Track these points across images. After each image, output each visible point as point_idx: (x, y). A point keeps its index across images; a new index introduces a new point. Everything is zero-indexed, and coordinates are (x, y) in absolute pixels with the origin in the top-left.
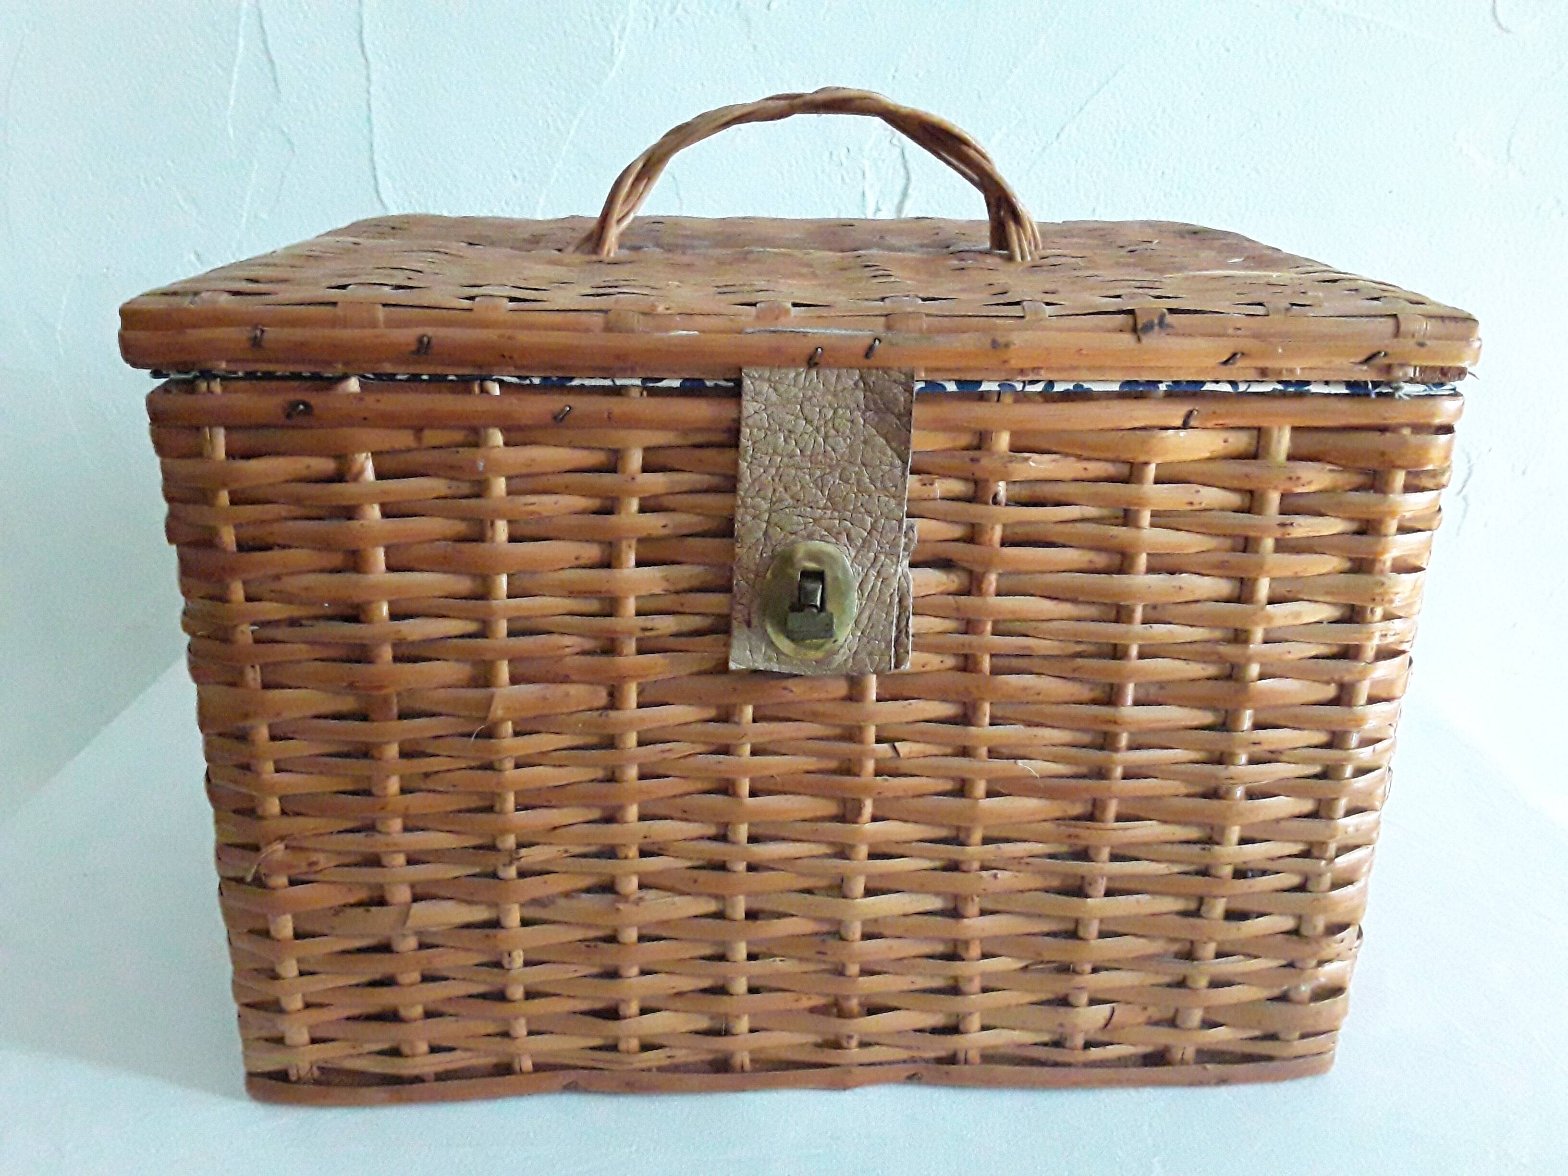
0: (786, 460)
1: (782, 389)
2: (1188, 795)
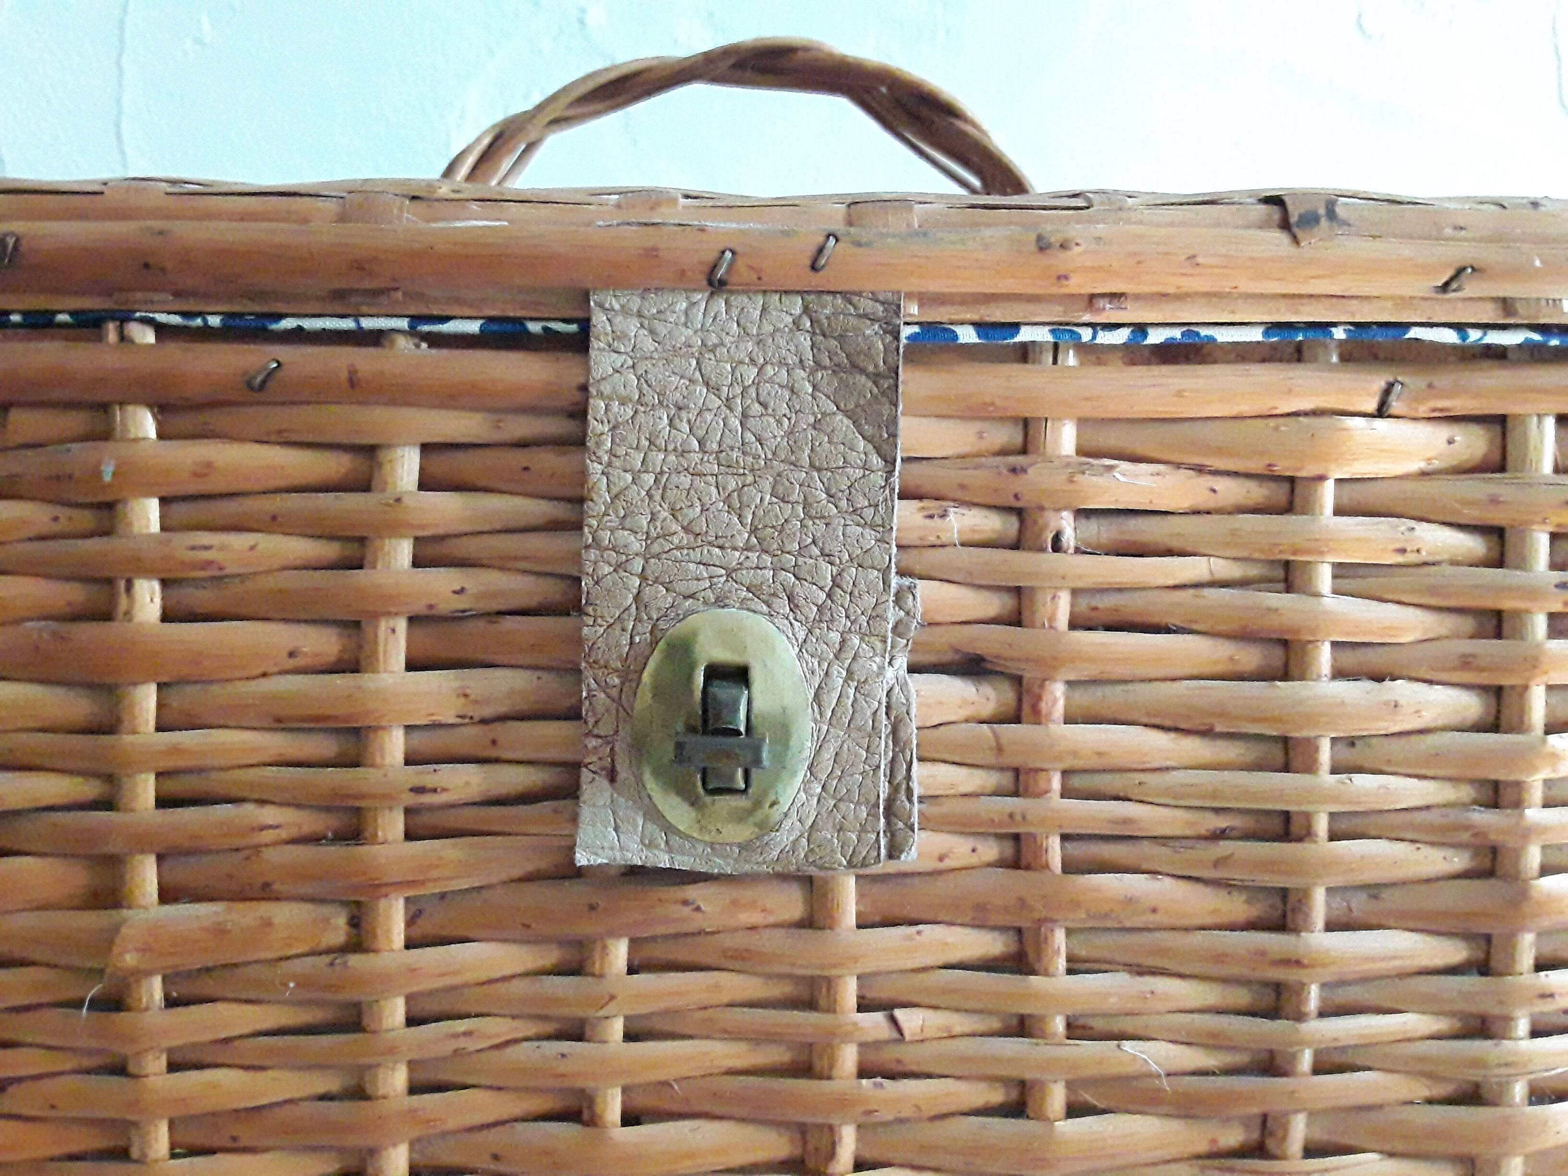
0: (672, 458)
1: (662, 330)
2: (1430, 1101)
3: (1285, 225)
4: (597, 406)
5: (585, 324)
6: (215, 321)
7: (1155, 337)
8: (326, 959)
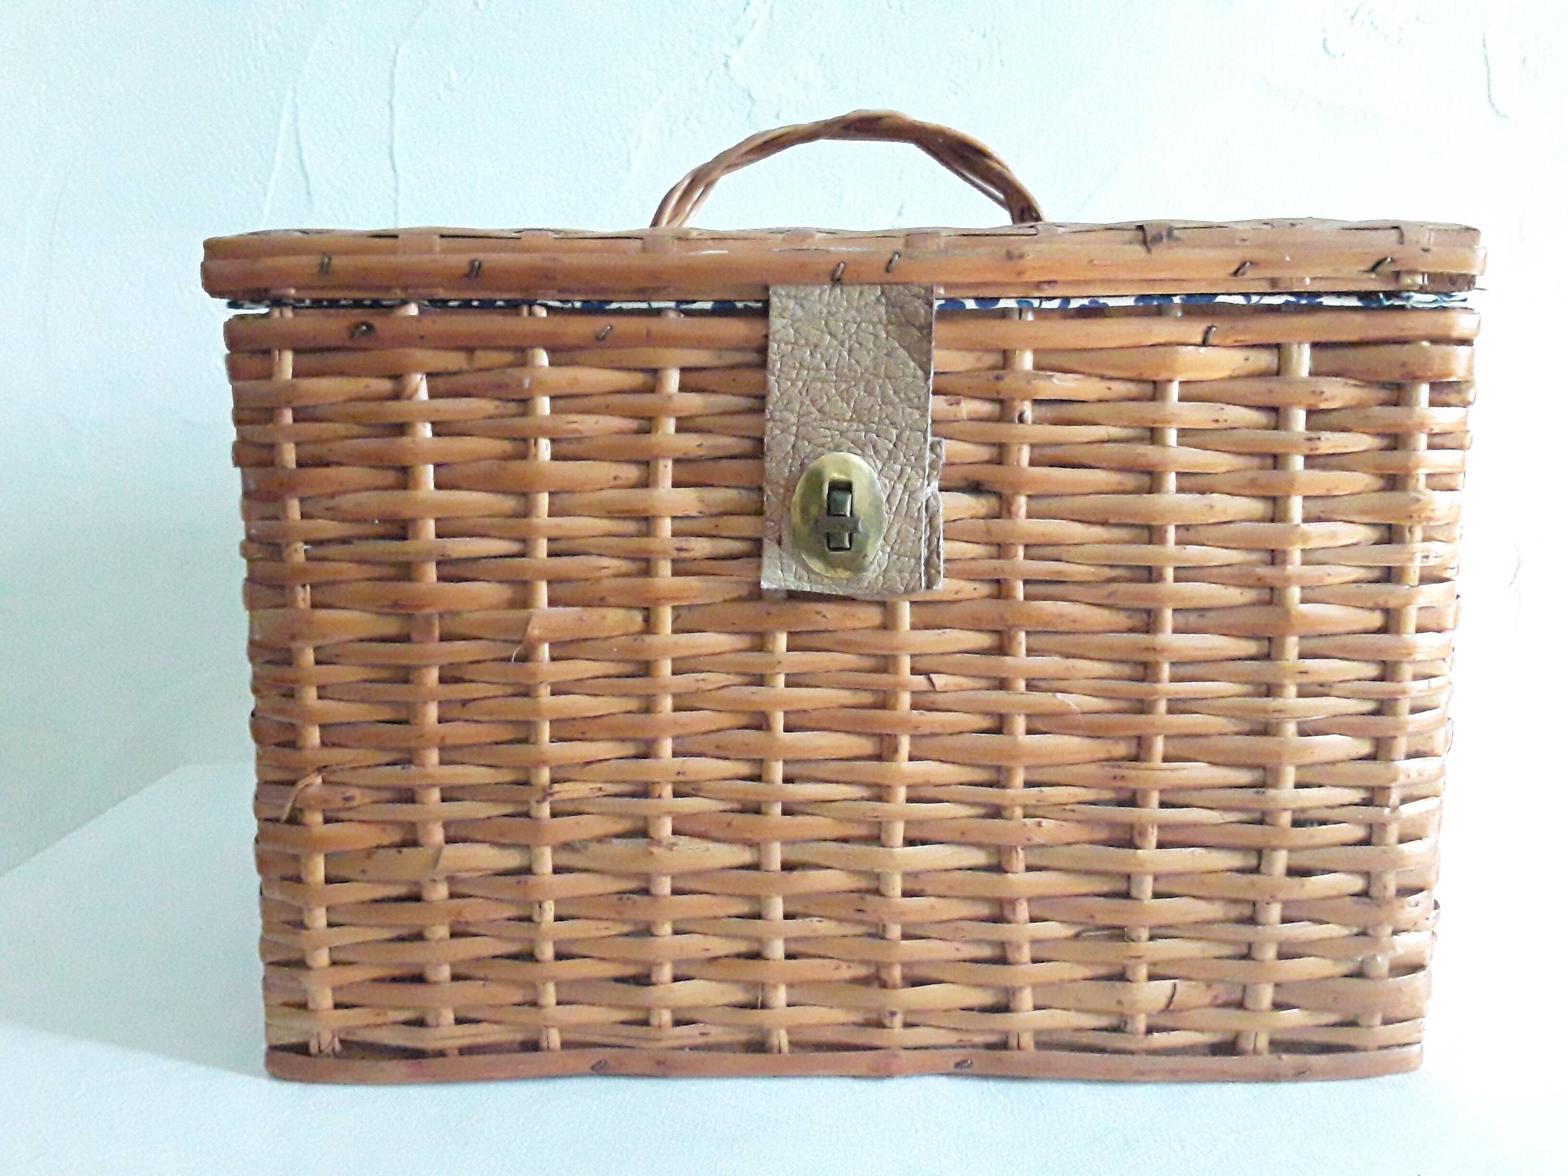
0: (812, 373)
1: (807, 305)
2: (1238, 734)
3: (1144, 242)
4: (773, 346)
5: (767, 303)
6: (578, 305)
7: (1074, 304)
8: (631, 638)
